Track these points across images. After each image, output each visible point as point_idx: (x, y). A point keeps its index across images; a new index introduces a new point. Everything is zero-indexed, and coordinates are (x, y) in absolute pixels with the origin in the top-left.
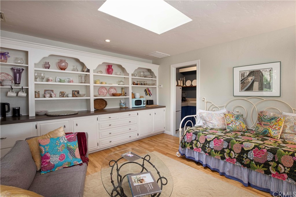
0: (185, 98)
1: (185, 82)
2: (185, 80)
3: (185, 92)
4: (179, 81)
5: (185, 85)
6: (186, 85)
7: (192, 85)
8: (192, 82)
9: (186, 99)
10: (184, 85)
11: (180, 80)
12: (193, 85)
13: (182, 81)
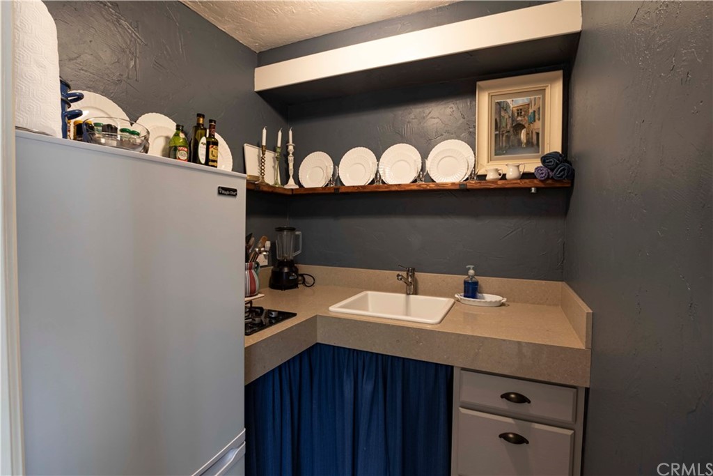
0: (291, 264)
1: (291, 158)
2: (291, 148)
3: (292, 230)
4: (251, 152)
5: (291, 181)
6: (297, 181)
7: (336, 179)
8: (336, 163)
9: (303, 269)
10: (285, 179)
11: (259, 145)
12: (347, 183)
13: (269, 156)
